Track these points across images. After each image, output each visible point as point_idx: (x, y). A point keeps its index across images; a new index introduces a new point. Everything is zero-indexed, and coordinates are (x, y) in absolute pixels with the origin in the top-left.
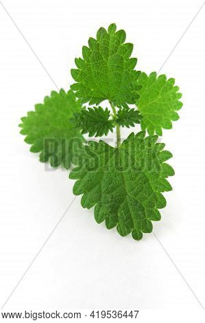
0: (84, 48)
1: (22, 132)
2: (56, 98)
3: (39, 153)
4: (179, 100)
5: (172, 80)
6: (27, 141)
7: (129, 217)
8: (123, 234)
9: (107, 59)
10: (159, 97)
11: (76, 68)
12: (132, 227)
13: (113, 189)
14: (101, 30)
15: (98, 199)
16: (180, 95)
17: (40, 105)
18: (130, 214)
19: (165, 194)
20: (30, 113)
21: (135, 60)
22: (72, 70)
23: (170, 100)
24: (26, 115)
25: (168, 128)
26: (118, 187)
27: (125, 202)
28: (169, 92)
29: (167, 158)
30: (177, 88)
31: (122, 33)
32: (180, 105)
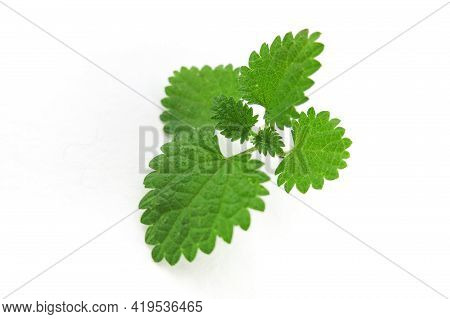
0: (278, 38)
1: (170, 79)
2: (226, 72)
3: (166, 109)
4: (339, 170)
5: (348, 142)
6: (167, 90)
7: (167, 230)
8: (148, 240)
9: (289, 64)
10: (322, 151)
11: (258, 52)
12: (161, 242)
13: (180, 189)
14: (305, 31)
15: (160, 186)
16: (344, 165)
17: (210, 68)
18: (170, 228)
19: (219, 241)
20: (194, 69)
21: (312, 83)
22: (254, 52)
23: (329, 162)
24: (189, 68)
25: (301, 191)
26: (187, 192)
27: (177, 212)
28: (335, 153)
29: (256, 208)
30: (347, 155)
31: (320, 47)
32: (334, 176)
